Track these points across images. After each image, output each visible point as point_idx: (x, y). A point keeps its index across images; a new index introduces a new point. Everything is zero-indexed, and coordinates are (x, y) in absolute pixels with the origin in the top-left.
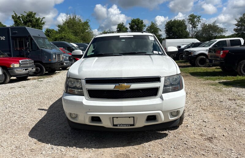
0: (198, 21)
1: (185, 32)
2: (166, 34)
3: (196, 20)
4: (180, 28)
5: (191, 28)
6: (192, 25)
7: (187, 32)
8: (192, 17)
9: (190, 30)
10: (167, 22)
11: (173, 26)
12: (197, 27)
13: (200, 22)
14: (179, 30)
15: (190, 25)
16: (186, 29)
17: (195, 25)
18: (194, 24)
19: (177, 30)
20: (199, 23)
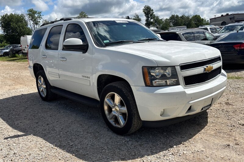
0: (39, 17)
1: (27, 28)
2: (3, 31)
3: (36, 15)
4: (19, 23)
5: (33, 25)
6: (33, 21)
7: (29, 29)
8: (31, 12)
9: (31, 26)
10: (1, 16)
11: (11, 21)
12: (39, 23)
13: (42, 18)
14: (19, 27)
15: (31, 21)
16: (27, 25)
17: (37, 22)
18: (35, 20)
19: (17, 26)
20: (40, 19)
